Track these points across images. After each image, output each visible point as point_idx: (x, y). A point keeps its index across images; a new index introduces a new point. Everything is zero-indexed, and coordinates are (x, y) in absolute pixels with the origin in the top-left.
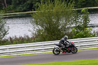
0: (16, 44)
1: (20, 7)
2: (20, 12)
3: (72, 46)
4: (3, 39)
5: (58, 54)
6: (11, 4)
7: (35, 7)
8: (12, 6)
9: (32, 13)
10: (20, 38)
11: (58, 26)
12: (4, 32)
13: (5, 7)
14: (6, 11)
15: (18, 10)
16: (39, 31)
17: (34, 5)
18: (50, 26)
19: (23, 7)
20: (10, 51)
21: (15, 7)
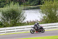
0: (31, 25)
1: (33, 3)
2: (33, 6)
4: (23, 22)
5: (33, 33)
6: (27, 1)
7: (42, 3)
8: (28, 2)
9: (40, 6)
10: (33, 21)
11: (56, 14)
12: (24, 18)
13: (24, 3)
14: (25, 5)
15: (31, 5)
16: (44, 17)
17: (41, 2)
18: (51, 14)
19: (35, 3)
20: (27, 29)
21: (30, 3)
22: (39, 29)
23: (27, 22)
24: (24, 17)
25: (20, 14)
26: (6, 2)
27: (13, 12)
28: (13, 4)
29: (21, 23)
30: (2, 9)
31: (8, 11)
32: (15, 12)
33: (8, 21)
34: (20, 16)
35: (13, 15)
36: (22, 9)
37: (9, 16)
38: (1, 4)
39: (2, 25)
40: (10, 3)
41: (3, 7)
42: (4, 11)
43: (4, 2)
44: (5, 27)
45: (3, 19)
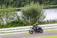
1: (53, 2)
2: (53, 5)
4: (43, 21)
8: (48, 2)
10: (53, 20)
13: (44, 2)
14: (45, 4)
15: (51, 4)
19: (55, 2)
21: (50, 2)
23: (47, 20)
24: (44, 16)
25: (40, 13)
26: (26, 1)
27: (33, 11)
28: (33, 3)
29: (41, 22)
30: (22, 8)
31: (29, 10)
32: (35, 11)
33: (28, 19)
34: (40, 15)
35: (33, 14)
36: (42, 8)
37: (30, 15)
38: (22, 4)
39: (22, 24)
40: (30, 3)
41: (24, 6)
42: (25, 10)
43: (24, 1)
44: (25, 25)
45: (23, 18)
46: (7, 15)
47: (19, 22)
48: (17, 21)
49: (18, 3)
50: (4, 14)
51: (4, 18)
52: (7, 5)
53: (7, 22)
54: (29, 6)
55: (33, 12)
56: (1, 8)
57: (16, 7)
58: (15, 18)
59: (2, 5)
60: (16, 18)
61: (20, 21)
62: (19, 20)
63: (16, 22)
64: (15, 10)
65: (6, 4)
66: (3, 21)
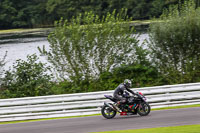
3: (140, 100)
22: (130, 104)
27: (193, 31)
28: (194, 5)
31: (177, 30)
33: (176, 61)
35: (193, 42)
39: (155, 78)
40: (183, 3)
41: (160, 14)
42: (163, 28)
45: (159, 56)
46: (100, 45)
47: (145, 71)
48: (136, 67)
49: (139, 6)
50: (90, 44)
51: (91, 55)
52: (103, 10)
53: (100, 70)
54: (178, 13)
55: (192, 36)
56: (82, 23)
57: (133, 20)
58: (129, 55)
59: (83, 12)
60: (131, 57)
61: (146, 68)
62: (142, 63)
63: (134, 71)
64: (129, 30)
65: (99, 7)
66: (86, 66)
